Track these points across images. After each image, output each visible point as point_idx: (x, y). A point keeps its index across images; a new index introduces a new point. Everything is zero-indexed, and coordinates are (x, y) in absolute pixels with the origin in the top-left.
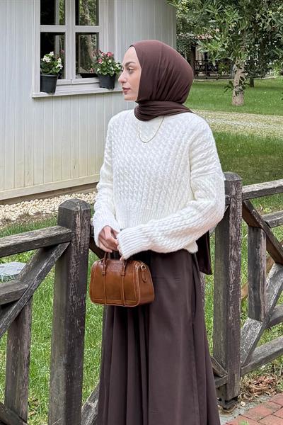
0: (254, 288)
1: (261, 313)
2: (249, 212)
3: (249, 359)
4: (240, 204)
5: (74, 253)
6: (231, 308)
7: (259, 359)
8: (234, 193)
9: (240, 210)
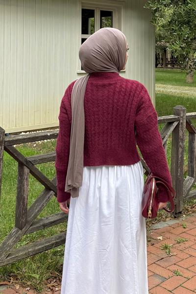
0: (191, 162)
1: (194, 173)
2: (190, 125)
3: (188, 194)
4: (185, 121)
6: (179, 169)
7: (193, 195)
8: (182, 115)
9: (185, 124)
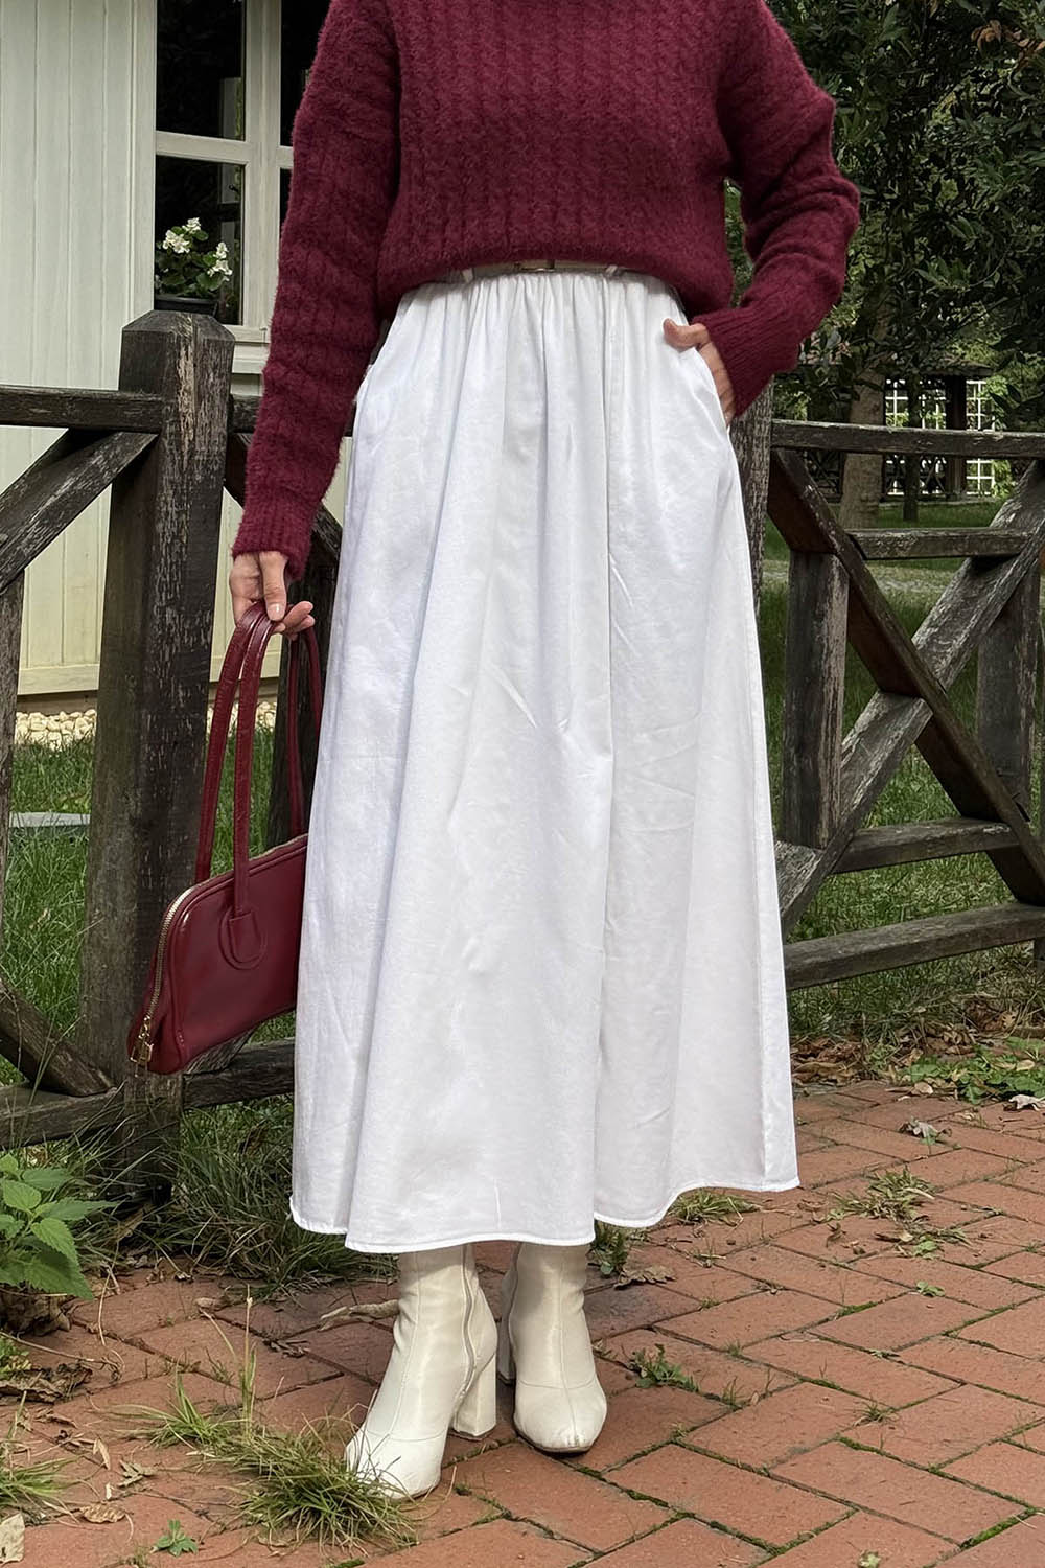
5: (169, 473)
